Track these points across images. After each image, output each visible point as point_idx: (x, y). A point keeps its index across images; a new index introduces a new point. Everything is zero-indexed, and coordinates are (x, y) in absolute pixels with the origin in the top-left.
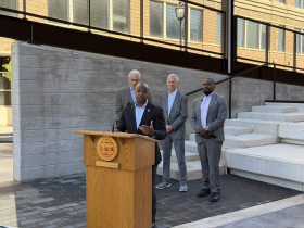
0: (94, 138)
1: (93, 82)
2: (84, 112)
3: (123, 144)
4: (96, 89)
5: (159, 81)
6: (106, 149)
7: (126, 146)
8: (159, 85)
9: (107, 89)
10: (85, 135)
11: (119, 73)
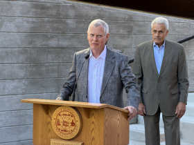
0: (48, 108)
1: (34, 33)
2: (22, 74)
3: (88, 116)
4: (39, 43)
5: (122, 31)
6: (65, 124)
7: (92, 119)
8: (123, 37)
9: (53, 43)
10: (36, 105)
11: (69, 21)
